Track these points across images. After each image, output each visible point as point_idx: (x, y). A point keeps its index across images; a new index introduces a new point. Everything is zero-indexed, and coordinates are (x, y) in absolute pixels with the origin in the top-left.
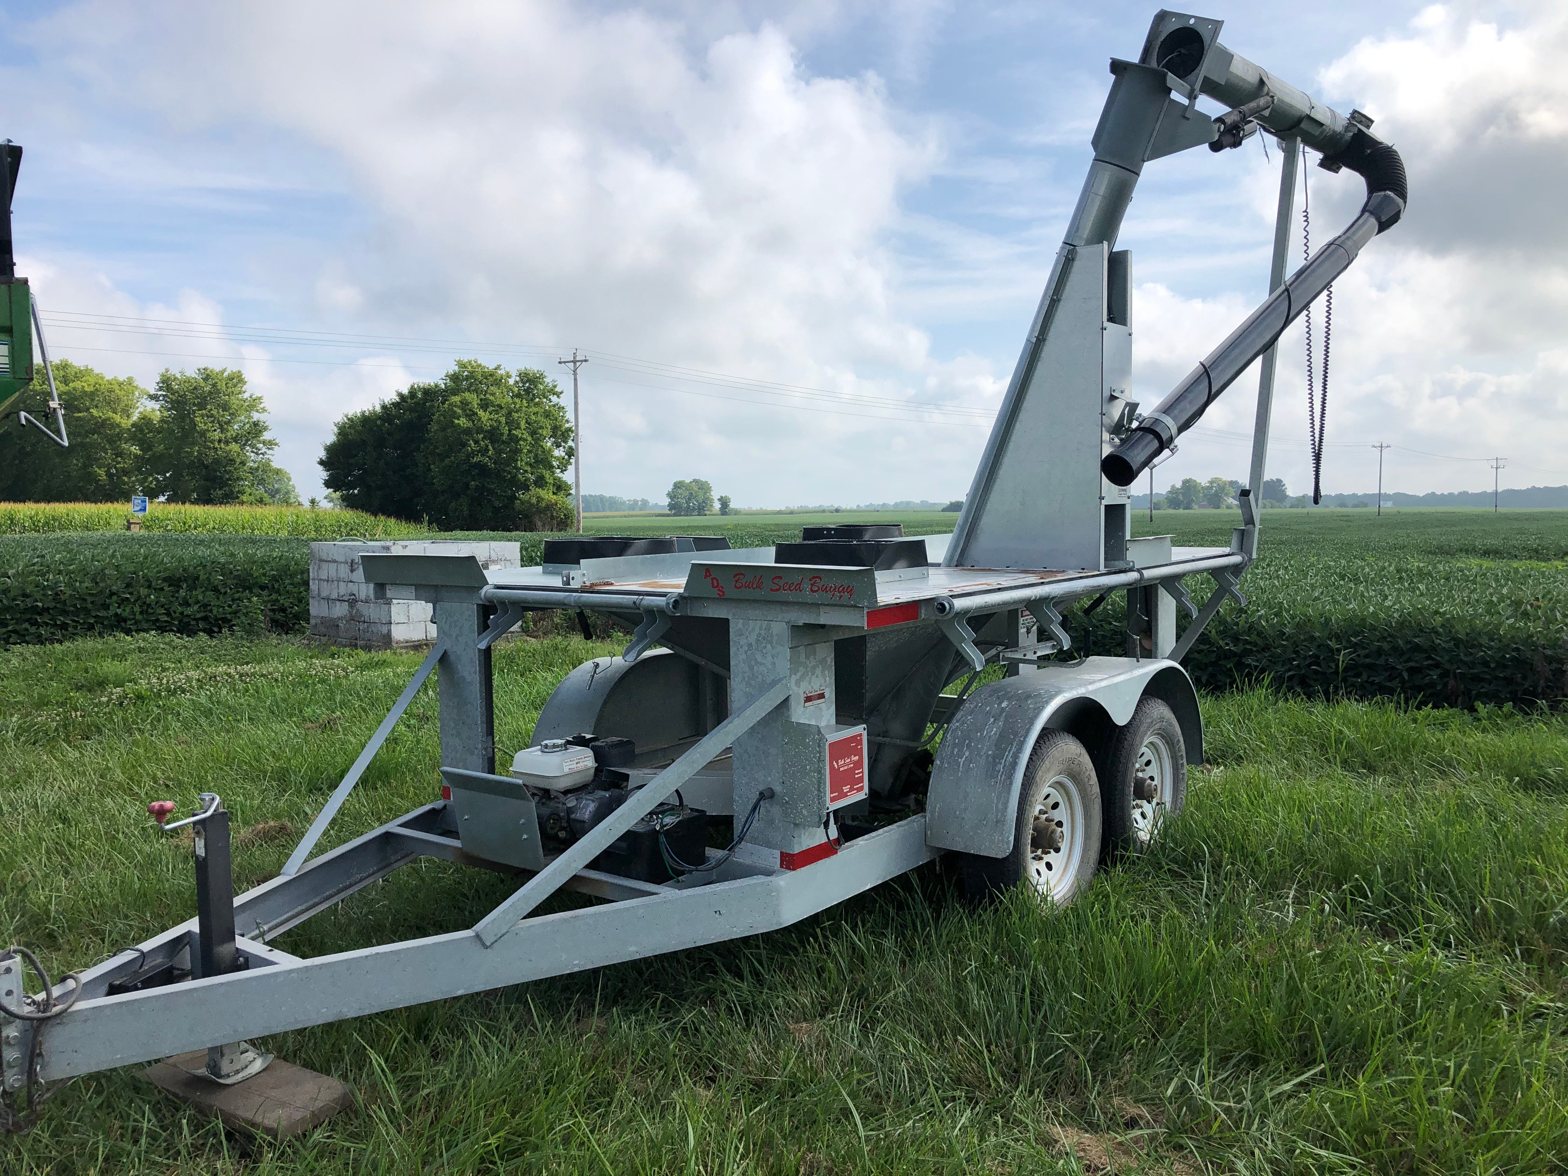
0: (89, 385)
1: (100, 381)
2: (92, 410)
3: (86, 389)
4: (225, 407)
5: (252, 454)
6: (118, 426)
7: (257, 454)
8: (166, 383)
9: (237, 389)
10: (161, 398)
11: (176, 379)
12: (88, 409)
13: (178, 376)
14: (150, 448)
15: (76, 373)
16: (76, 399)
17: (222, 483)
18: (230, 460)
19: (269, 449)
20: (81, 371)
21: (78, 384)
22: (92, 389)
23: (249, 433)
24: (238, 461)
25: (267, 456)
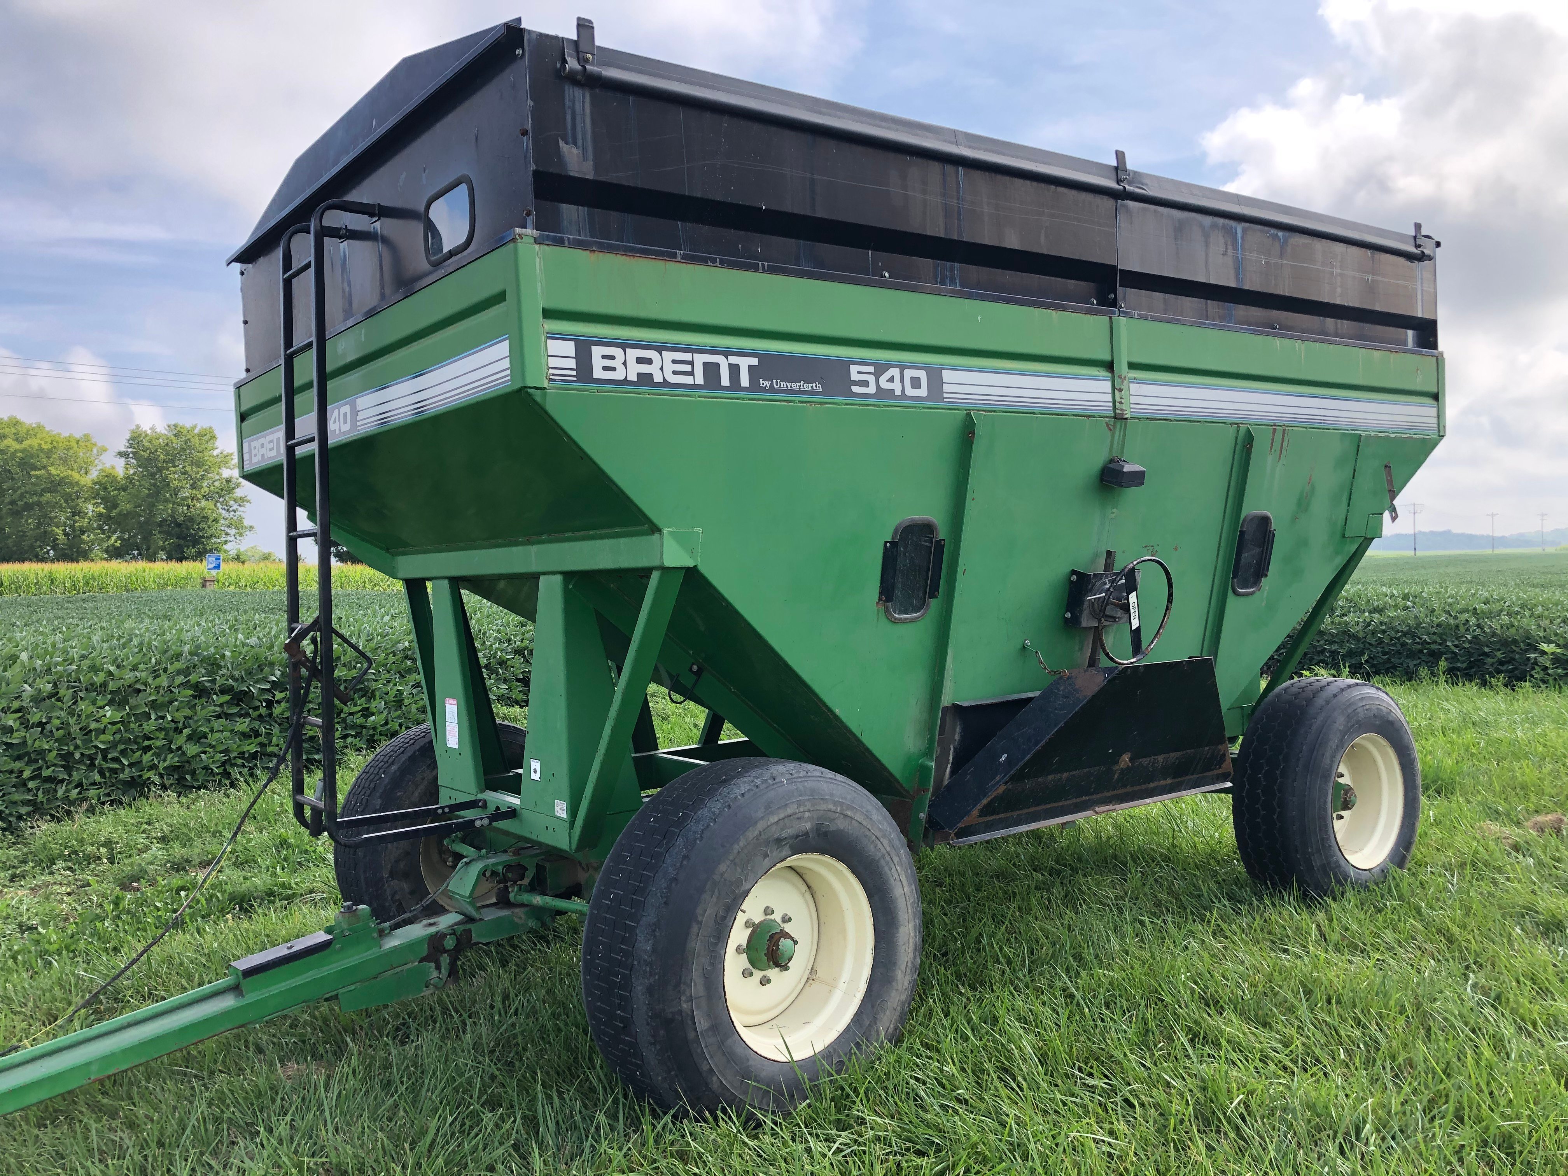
0: (46, 442)
1: (57, 439)
2: (49, 468)
3: (44, 446)
4: (199, 464)
5: (224, 512)
6: (77, 483)
7: (228, 510)
8: (136, 439)
9: (210, 445)
10: (131, 455)
11: (147, 435)
12: (45, 467)
13: (149, 432)
14: (115, 506)
15: (28, 431)
16: (32, 457)
17: (196, 541)
18: (204, 517)
19: (240, 505)
20: (33, 429)
21: (34, 442)
22: (50, 446)
23: (222, 490)
24: (211, 518)
25: (237, 513)
